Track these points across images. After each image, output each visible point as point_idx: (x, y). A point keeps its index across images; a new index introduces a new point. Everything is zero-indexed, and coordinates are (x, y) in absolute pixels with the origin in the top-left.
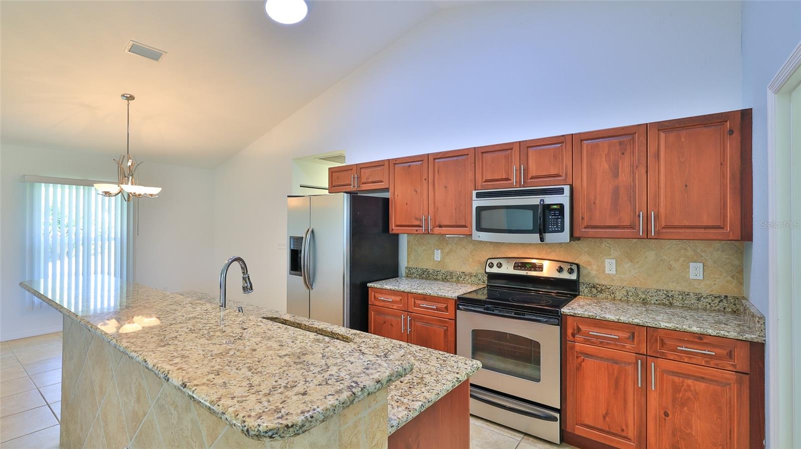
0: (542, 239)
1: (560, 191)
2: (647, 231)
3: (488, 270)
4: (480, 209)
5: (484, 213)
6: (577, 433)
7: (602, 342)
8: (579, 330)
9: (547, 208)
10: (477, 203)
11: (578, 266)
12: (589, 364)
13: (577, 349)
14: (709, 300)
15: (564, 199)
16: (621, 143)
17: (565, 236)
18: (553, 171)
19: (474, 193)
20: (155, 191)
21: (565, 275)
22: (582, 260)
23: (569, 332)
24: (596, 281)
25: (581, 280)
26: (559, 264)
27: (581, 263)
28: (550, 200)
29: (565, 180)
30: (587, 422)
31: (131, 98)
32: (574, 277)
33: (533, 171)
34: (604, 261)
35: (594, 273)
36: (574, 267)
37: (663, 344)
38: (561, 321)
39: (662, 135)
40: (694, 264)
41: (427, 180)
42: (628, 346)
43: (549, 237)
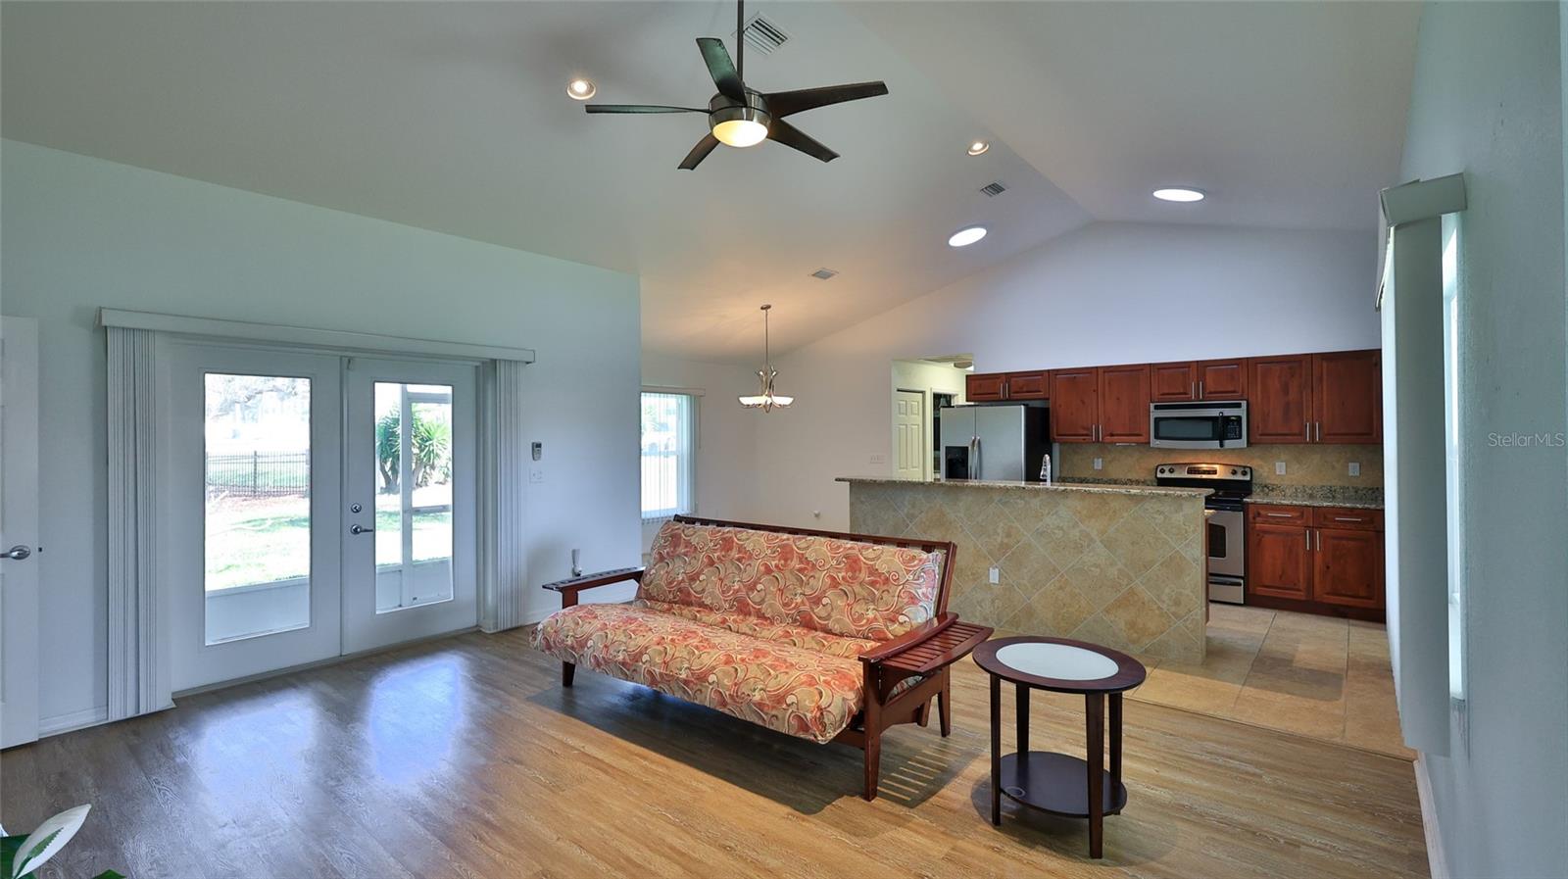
0: (1222, 445)
1: (1239, 406)
2: (1313, 436)
3: (1159, 475)
4: (1157, 420)
5: (1162, 423)
6: (1258, 593)
7: (1277, 521)
8: (1259, 514)
9: (1227, 419)
10: (1155, 414)
11: (1251, 468)
12: (1267, 538)
13: (1258, 528)
14: (1364, 492)
15: (1242, 412)
16: (1290, 368)
17: (1243, 442)
18: (1232, 389)
19: (1152, 405)
20: (787, 401)
21: (1239, 477)
22: (1254, 464)
23: (1251, 516)
24: (1268, 482)
25: (1254, 481)
26: (1232, 468)
27: (1253, 467)
28: (1228, 412)
29: (1242, 395)
30: (1267, 584)
31: (769, 307)
32: (1248, 478)
33: (1211, 387)
34: (1274, 465)
35: (1265, 474)
36: (1248, 470)
37: (1325, 518)
38: (1244, 508)
39: (1325, 364)
40: (1353, 464)
41: (1096, 391)
42: (1299, 522)
43: (1228, 443)
